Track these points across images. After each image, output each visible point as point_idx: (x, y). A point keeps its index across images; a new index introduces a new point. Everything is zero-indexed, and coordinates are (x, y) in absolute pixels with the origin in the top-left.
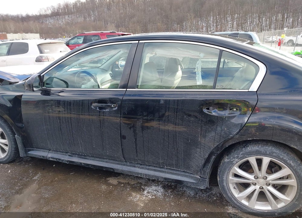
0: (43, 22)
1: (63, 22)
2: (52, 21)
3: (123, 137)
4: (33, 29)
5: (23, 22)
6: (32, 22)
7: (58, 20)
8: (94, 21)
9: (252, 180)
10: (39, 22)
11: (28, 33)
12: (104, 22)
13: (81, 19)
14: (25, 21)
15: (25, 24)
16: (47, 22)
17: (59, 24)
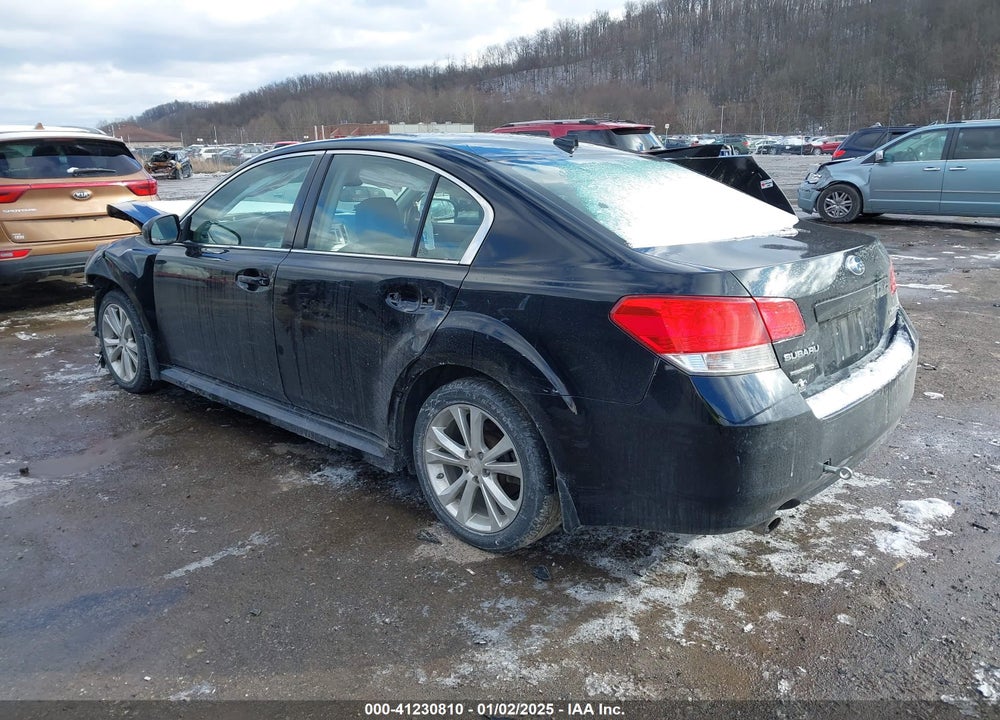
0: (490, 89)
1: (547, 86)
2: (516, 84)
3: (280, 350)
4: (459, 108)
5: (436, 88)
6: (459, 91)
7: (534, 82)
8: (644, 82)
9: (458, 458)
10: (479, 89)
11: (443, 123)
12: (677, 84)
13: (602, 78)
14: (443, 86)
15: (442, 94)
16: (503, 89)
17: (534, 93)
